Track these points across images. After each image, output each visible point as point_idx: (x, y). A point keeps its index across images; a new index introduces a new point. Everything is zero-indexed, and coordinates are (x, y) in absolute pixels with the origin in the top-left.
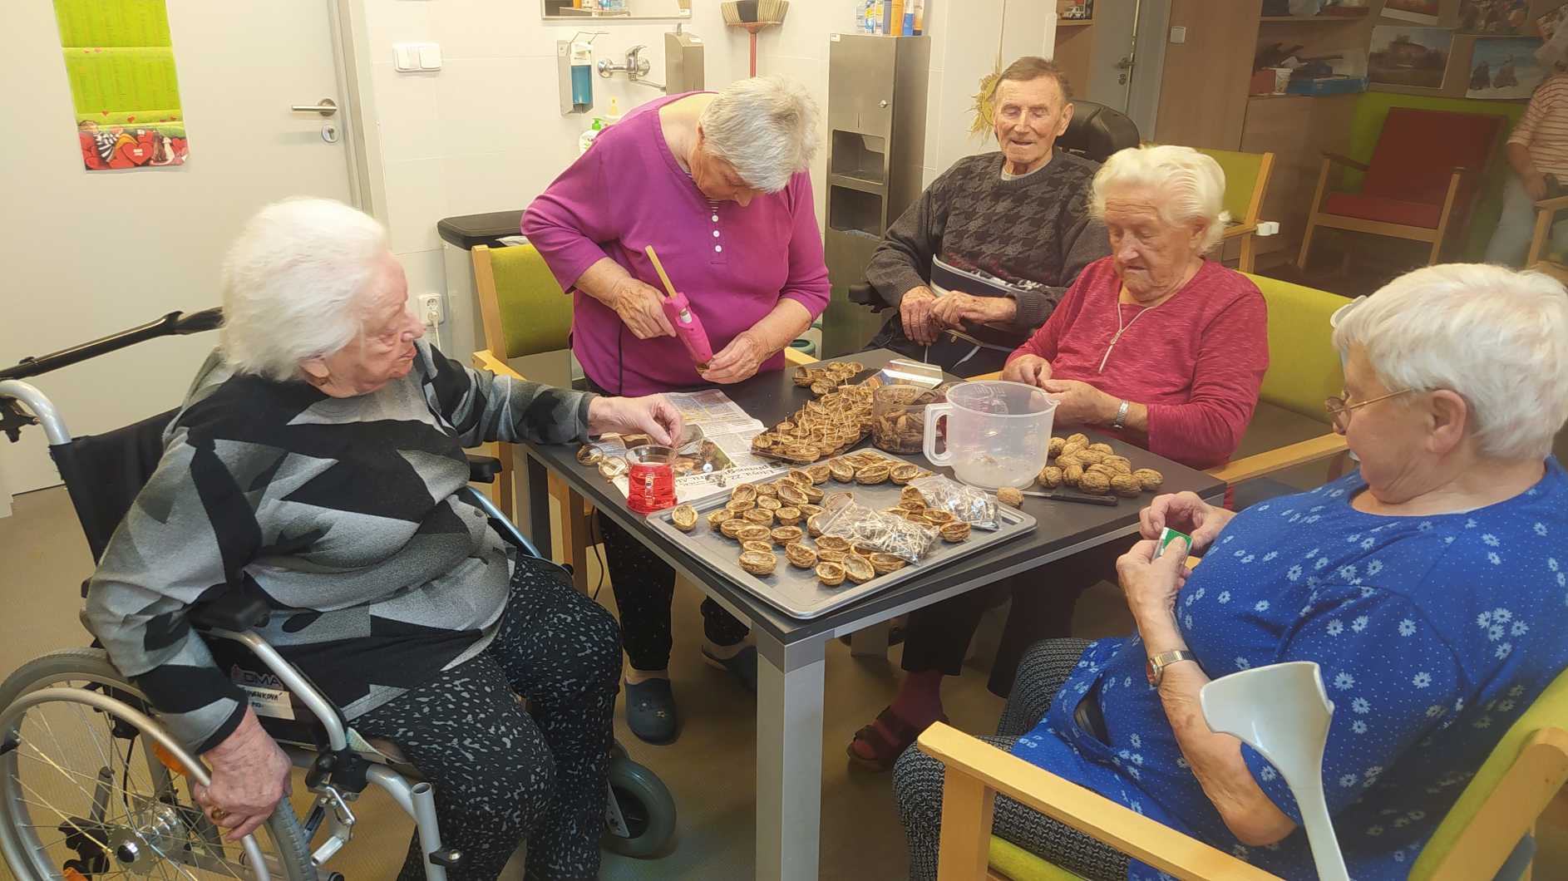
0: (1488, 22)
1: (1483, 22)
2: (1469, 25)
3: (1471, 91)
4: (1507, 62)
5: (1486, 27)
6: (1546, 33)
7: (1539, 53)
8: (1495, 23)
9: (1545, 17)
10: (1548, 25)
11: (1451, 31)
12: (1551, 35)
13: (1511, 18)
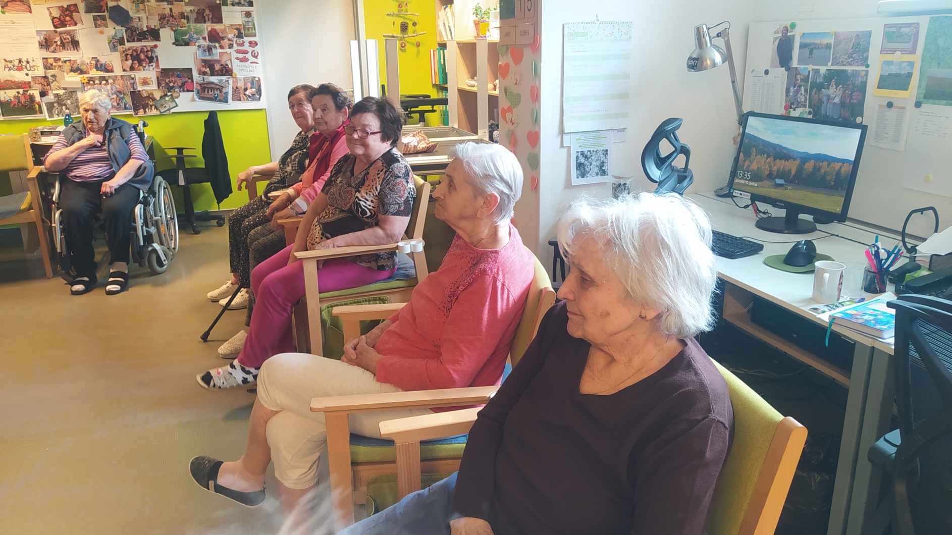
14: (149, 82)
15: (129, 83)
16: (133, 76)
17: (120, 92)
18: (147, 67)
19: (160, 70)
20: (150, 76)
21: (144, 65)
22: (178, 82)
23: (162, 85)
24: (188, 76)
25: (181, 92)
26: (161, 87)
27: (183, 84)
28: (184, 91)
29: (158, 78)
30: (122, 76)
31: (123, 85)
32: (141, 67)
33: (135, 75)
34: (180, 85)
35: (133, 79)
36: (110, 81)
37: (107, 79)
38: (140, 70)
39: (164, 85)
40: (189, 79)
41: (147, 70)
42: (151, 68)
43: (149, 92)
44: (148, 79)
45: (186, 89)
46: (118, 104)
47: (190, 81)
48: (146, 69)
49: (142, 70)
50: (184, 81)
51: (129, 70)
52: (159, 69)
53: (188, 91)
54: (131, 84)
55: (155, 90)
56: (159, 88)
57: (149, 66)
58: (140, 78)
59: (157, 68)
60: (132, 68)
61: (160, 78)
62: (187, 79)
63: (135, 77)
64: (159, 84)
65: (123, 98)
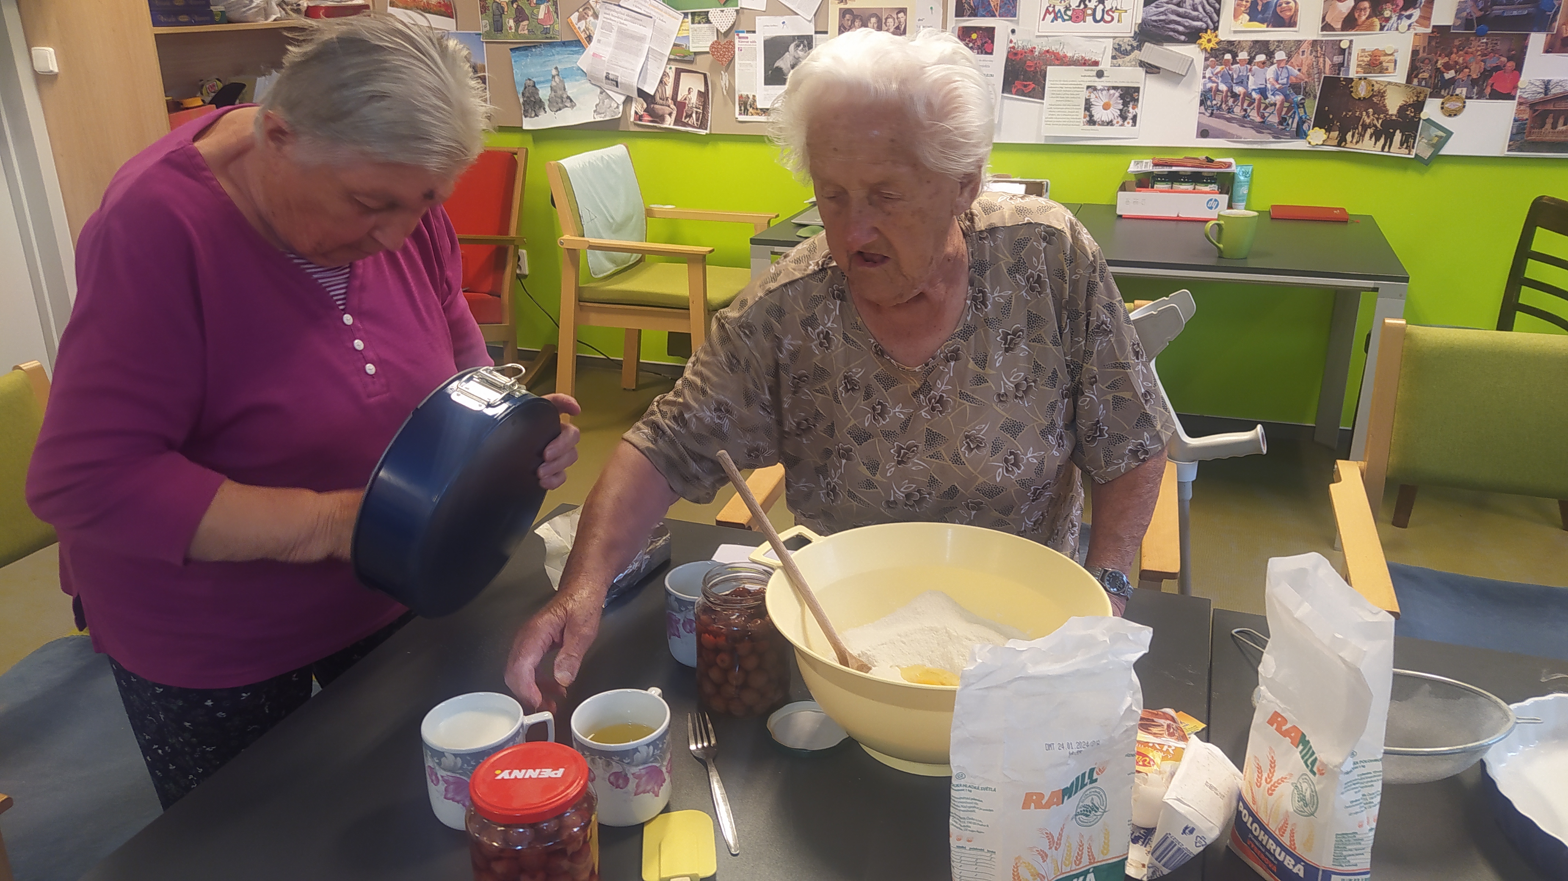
0: (517, 21)
1: (511, 23)
2: (498, 27)
3: (528, 119)
4: (553, 77)
5: (516, 30)
6: (583, 36)
7: (584, 61)
8: (526, 23)
9: (577, 14)
10: (582, 25)
11: (480, 34)
12: (589, 38)
13: (541, 16)
14: (1384, 64)
15: (1328, 62)
16: (1344, 45)
17: (1296, 87)
18: (1394, 18)
19: (1429, 30)
20: (1395, 47)
21: (1387, 13)
22: (1473, 67)
23: (1420, 76)
24: (1510, 50)
25: (1471, 98)
26: (1415, 81)
27: (1486, 74)
28: (1480, 96)
29: (1415, 53)
30: (1314, 43)
31: (1311, 66)
32: (1377, 22)
33: (1351, 42)
34: (1475, 76)
35: (1342, 52)
36: (1280, 55)
37: (1272, 48)
38: (1370, 28)
39: (1426, 75)
40: (1509, 59)
41: (1387, 30)
42: (1405, 23)
43: (1376, 89)
44: (1386, 55)
45: (1488, 90)
46: (1283, 120)
47: (1511, 65)
48: (1389, 24)
49: (1378, 27)
50: (1492, 63)
51: (1339, 26)
52: (1427, 27)
53: (1496, 95)
54: (1334, 65)
55: (1396, 84)
56: (1409, 80)
57: (1400, 18)
58: (1363, 50)
59: (1422, 25)
60: (1350, 23)
61: (1421, 54)
62: (1504, 59)
63: (1350, 47)
64: (1413, 72)
65: (1301, 105)
